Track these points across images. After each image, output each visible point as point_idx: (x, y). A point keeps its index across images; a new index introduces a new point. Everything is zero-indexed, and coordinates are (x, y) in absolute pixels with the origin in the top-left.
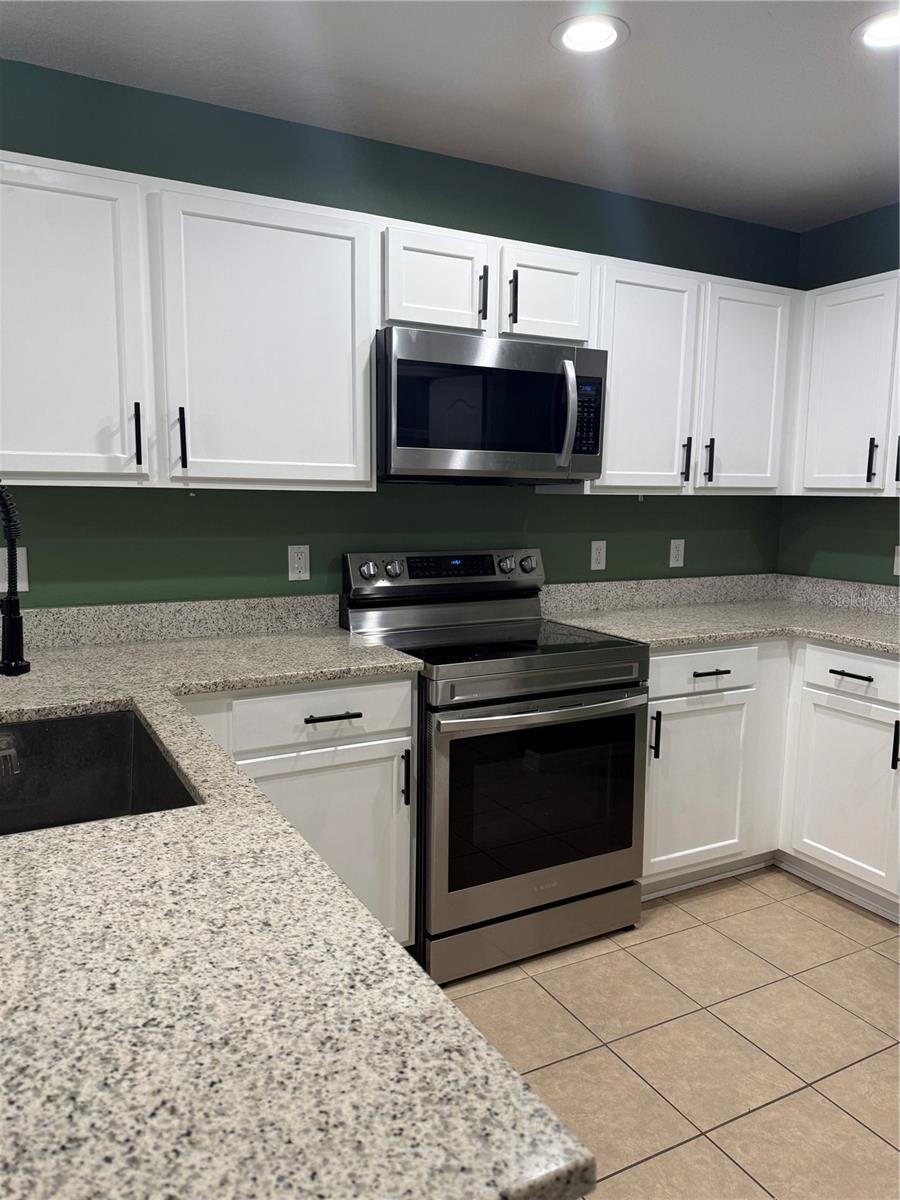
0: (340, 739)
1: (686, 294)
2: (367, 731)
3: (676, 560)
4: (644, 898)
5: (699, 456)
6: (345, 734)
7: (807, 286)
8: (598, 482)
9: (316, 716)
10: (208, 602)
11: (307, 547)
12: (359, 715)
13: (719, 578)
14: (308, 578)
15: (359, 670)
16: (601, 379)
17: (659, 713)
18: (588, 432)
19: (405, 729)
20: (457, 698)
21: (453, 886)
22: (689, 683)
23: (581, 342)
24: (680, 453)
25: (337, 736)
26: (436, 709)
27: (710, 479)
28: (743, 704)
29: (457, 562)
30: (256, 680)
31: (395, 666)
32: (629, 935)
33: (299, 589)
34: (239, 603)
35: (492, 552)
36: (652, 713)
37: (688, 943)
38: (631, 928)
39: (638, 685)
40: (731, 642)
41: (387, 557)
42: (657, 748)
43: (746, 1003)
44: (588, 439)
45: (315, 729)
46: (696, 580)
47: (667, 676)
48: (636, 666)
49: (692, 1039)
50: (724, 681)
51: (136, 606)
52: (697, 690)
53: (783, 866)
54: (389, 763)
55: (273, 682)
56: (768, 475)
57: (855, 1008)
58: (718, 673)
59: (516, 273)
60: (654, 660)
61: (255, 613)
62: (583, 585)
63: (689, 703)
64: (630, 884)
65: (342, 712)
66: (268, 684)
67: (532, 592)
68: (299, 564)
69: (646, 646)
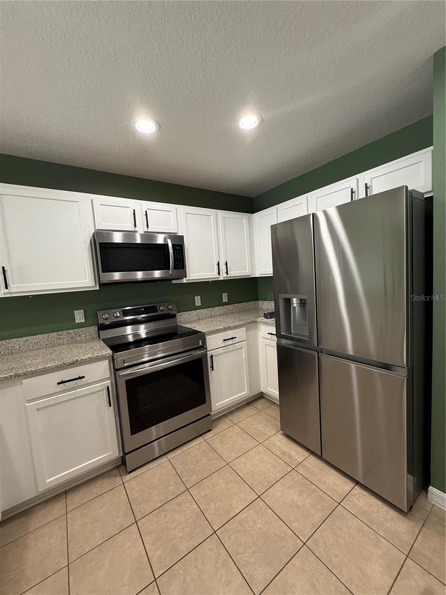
0: (77, 387)
1: (212, 217)
2: (90, 382)
3: (225, 299)
4: (213, 419)
5: (223, 267)
6: (79, 385)
7: (253, 211)
8: (187, 278)
9: (64, 380)
10: (40, 335)
11: (83, 310)
12: (84, 377)
13: (239, 304)
14: (84, 321)
15: (82, 359)
16: (182, 245)
17: (212, 355)
18: (180, 262)
19: (108, 378)
20: (125, 364)
21: (133, 432)
22: (222, 343)
23: (176, 233)
24: (216, 267)
25: (76, 386)
26: (118, 370)
27: (227, 274)
28: (243, 347)
29: (143, 309)
30: (31, 371)
31: (99, 356)
32: (209, 433)
33: (80, 325)
34: (54, 334)
35: (156, 305)
36: (209, 356)
37: (228, 434)
38: (210, 430)
39: (203, 347)
40: (236, 327)
41: (114, 311)
42: (212, 367)
43: (243, 459)
44: (180, 264)
45: (65, 385)
46: (232, 305)
47: (213, 342)
48: (200, 342)
49: (221, 481)
50: (235, 341)
51: (7, 341)
52: (226, 345)
53: (264, 396)
54: (102, 392)
55: (40, 370)
56: (248, 271)
57: (280, 455)
58: (232, 338)
59: (146, 211)
60: (209, 338)
61: (62, 337)
62: (193, 311)
63: (223, 350)
64: (209, 415)
65: (78, 377)
66: (38, 371)
67: (174, 316)
68: (79, 316)
69: (204, 334)
